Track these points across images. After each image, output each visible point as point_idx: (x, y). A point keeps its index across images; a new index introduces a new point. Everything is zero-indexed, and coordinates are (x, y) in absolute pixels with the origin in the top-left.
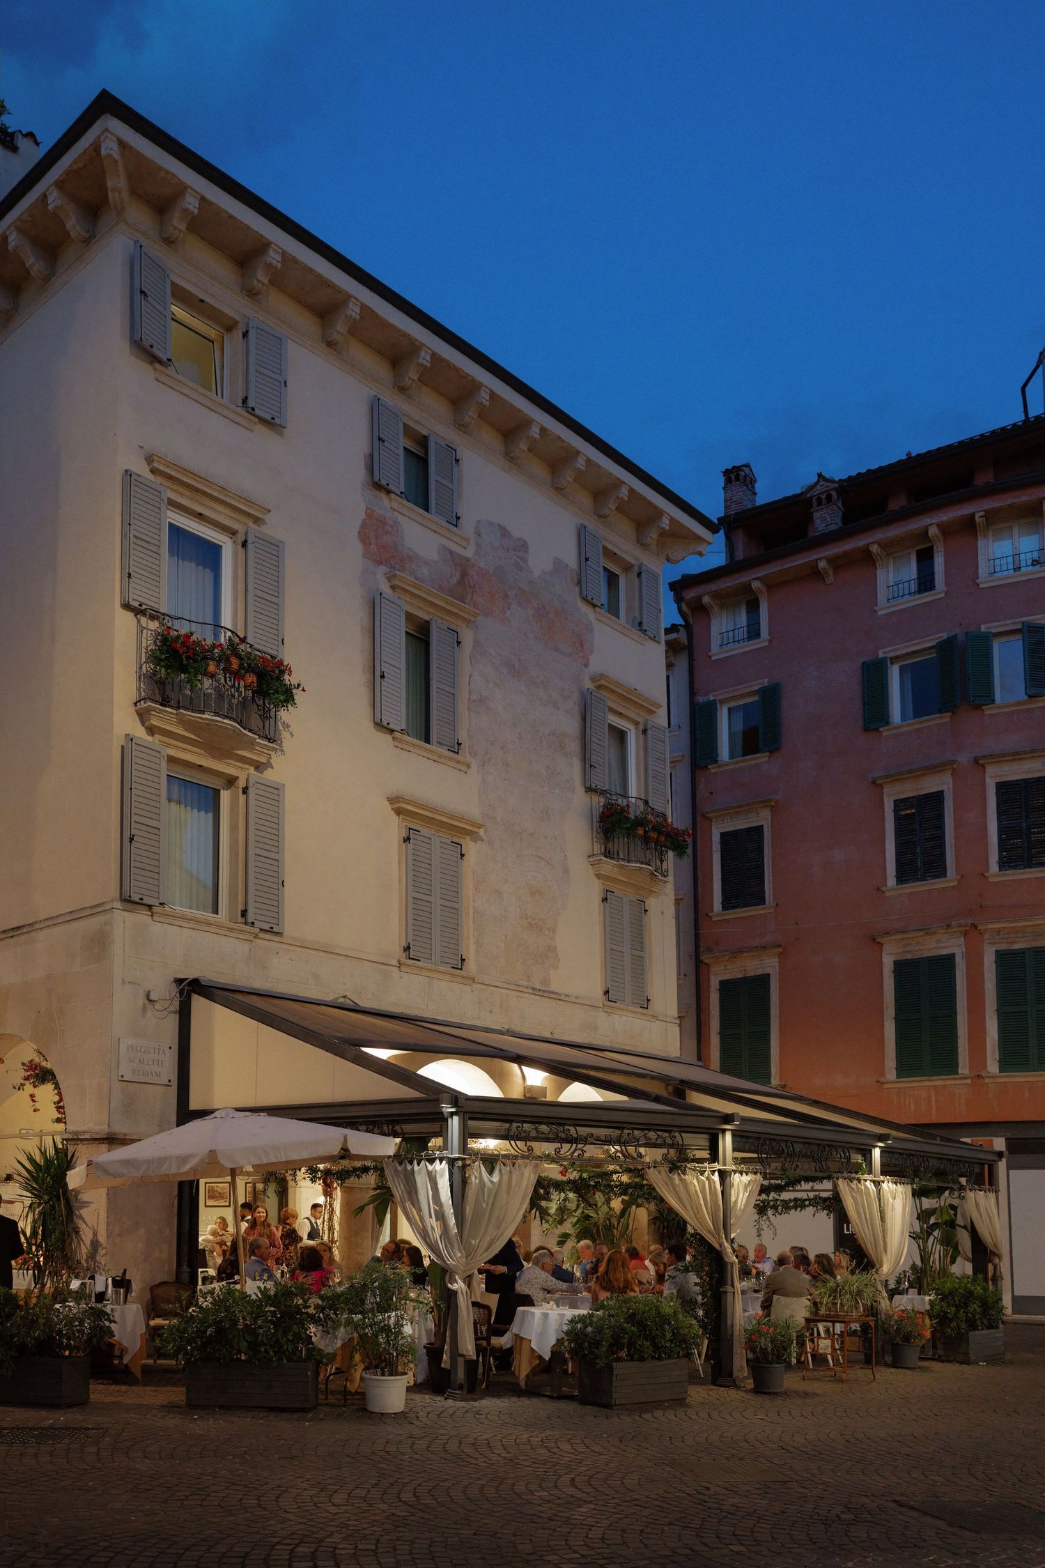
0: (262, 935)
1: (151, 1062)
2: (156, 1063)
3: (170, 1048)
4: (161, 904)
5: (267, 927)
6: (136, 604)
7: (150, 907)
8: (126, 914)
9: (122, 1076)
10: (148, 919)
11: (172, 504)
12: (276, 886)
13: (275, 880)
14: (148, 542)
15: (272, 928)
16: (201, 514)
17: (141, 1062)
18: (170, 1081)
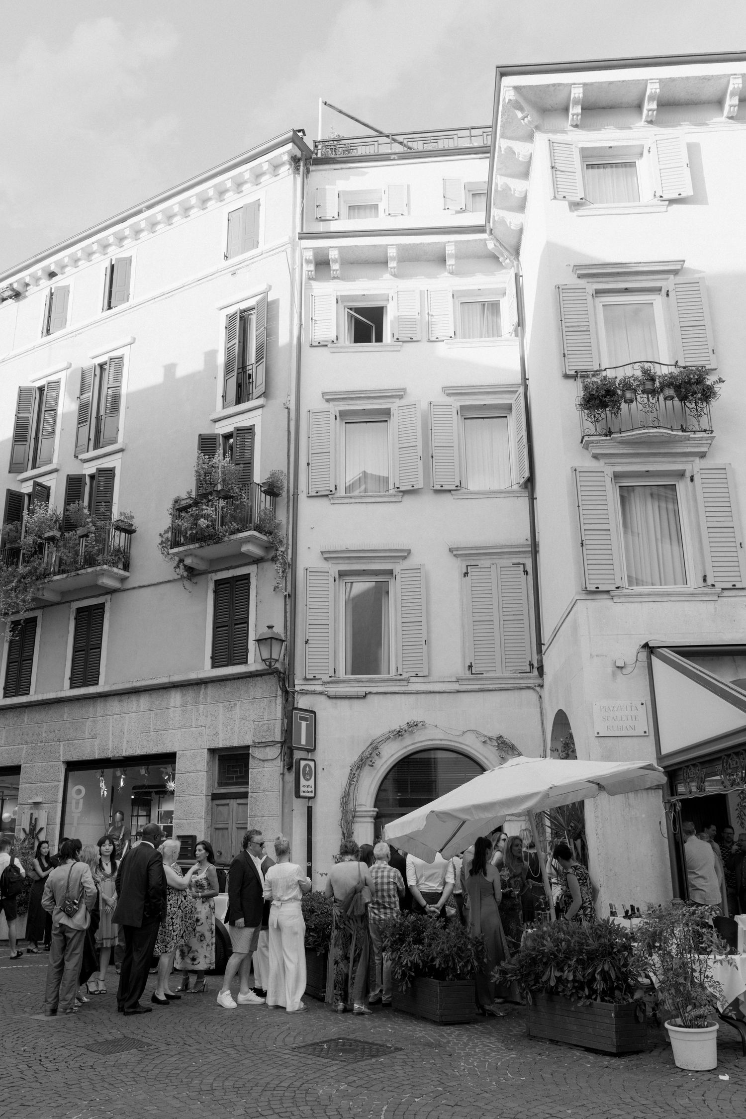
0: (726, 593)
1: (625, 718)
2: (630, 718)
3: (642, 704)
4: (618, 588)
5: (729, 585)
6: (573, 373)
7: (608, 592)
8: (589, 602)
9: (598, 733)
10: (609, 603)
11: (598, 292)
12: (734, 549)
13: (733, 544)
14: (578, 326)
15: (734, 585)
16: (626, 289)
17: (615, 719)
18: (645, 732)
